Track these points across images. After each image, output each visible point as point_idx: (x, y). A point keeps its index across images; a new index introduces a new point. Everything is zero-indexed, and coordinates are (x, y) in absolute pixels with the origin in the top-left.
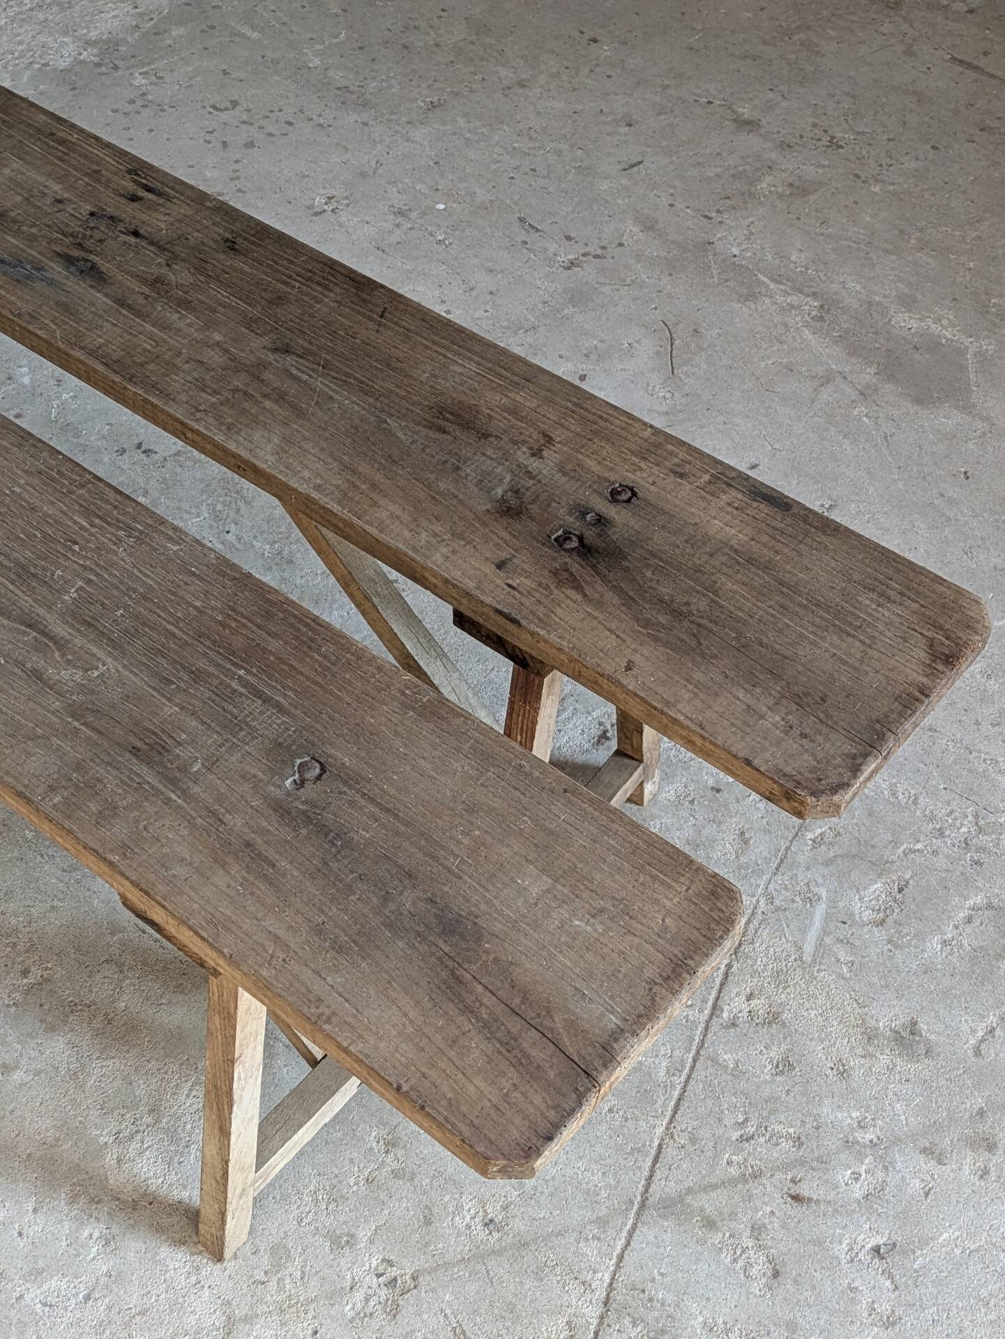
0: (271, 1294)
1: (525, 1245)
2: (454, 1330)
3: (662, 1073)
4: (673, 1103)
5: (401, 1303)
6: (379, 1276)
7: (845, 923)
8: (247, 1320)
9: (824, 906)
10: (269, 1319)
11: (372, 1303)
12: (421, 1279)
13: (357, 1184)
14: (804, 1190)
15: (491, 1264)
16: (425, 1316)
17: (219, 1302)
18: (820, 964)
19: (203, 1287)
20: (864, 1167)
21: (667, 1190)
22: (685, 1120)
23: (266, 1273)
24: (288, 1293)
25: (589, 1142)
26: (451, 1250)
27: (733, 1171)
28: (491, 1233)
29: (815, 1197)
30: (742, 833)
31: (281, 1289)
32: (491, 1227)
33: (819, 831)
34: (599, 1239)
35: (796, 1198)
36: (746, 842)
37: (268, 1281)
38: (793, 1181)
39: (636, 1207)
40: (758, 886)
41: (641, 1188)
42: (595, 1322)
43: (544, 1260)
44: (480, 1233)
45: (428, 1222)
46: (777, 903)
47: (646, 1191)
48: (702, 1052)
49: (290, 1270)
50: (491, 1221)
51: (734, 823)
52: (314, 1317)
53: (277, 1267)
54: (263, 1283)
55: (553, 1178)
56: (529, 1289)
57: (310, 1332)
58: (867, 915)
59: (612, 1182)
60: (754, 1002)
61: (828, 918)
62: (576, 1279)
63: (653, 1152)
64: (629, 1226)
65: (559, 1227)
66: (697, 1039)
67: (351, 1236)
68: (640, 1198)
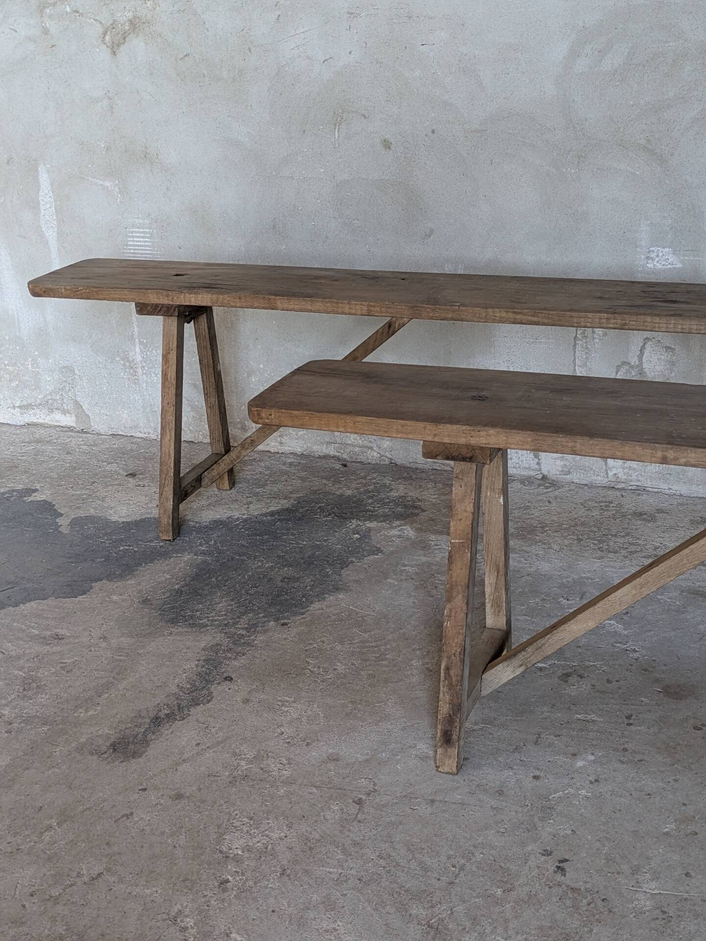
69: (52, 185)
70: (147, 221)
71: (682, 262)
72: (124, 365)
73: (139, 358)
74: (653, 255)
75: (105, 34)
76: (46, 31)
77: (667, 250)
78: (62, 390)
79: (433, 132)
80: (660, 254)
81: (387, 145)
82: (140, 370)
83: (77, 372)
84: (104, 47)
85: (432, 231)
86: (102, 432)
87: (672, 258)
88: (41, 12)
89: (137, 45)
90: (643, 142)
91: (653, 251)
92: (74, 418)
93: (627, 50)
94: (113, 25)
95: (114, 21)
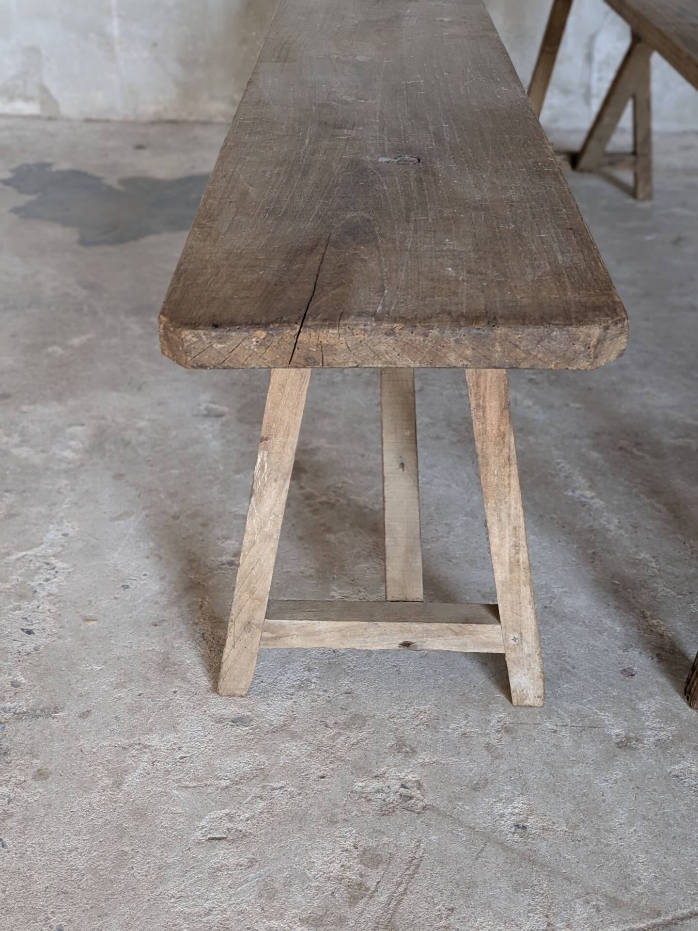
0: (324, 736)
1: (534, 862)
2: (414, 858)
5: (398, 812)
6: (403, 786)
8: (294, 736)
10: (305, 746)
11: (379, 796)
12: (428, 812)
13: (454, 730)
15: (491, 849)
16: (403, 833)
17: (290, 713)
19: (291, 699)
23: (336, 723)
24: (334, 744)
25: (668, 849)
26: (472, 816)
28: (514, 833)
31: (333, 738)
32: (519, 830)
34: (598, 911)
37: (331, 728)
39: (659, 920)
41: (679, 913)
43: (535, 882)
44: (507, 825)
45: (475, 788)
47: (682, 919)
49: (352, 735)
50: (524, 827)
52: (333, 769)
53: (347, 726)
54: (327, 727)
55: (607, 845)
56: (500, 888)
57: (320, 774)
59: (657, 889)
62: (547, 916)
65: (574, 876)
67: (414, 751)
68: (669, 918)
72: (99, 42)
73: (117, 32)
78: (26, 74)
82: (117, 46)
83: (43, 52)
86: (73, 117)
92: (37, 106)
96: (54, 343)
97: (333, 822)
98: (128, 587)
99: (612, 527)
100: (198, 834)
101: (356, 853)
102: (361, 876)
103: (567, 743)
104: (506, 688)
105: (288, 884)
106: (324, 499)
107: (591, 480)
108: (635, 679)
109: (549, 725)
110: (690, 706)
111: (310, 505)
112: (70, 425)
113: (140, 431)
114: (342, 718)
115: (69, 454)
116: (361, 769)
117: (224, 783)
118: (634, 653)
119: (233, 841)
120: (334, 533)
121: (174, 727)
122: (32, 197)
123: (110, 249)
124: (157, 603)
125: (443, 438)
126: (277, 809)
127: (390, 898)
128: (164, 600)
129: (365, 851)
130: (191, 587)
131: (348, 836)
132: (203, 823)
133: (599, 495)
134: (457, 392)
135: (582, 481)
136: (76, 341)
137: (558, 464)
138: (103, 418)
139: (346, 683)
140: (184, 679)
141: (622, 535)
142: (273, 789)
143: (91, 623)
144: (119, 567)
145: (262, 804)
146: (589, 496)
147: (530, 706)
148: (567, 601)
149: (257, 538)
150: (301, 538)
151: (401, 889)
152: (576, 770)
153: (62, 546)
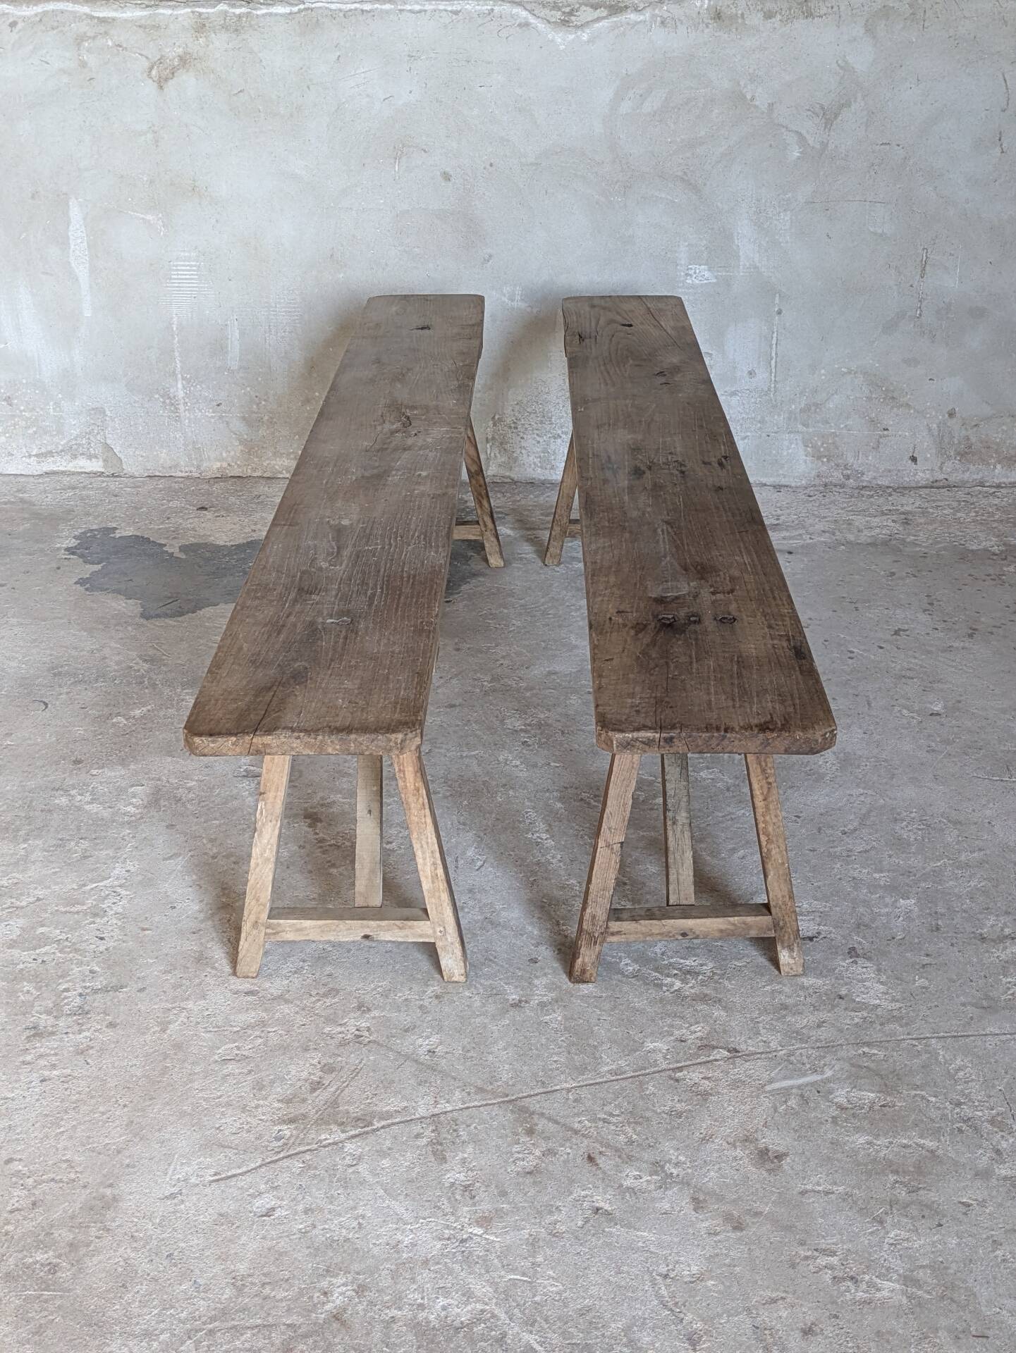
0: (308, 1002)
1: (435, 1070)
2: (357, 1069)
3: (606, 1069)
4: (591, 1082)
5: (351, 1044)
6: (357, 1030)
7: (818, 1092)
8: (287, 1001)
9: (819, 1078)
10: (294, 1007)
11: (340, 1035)
12: (372, 1044)
13: (400, 997)
14: (601, 1161)
15: (409, 1063)
16: (353, 1056)
17: (286, 988)
18: (773, 1095)
19: (288, 979)
20: (649, 1178)
21: (532, 1106)
22: (584, 1093)
23: (317, 994)
24: (314, 1006)
25: (525, 1062)
26: (400, 1046)
27: (576, 1126)
28: (426, 1055)
29: (601, 1166)
30: (823, 1022)
31: (314, 1003)
32: (430, 1053)
33: (876, 1052)
34: (469, 1094)
35: (590, 1159)
36: (819, 1026)
37: (314, 997)
38: (601, 1153)
39: (507, 1099)
40: (793, 1045)
41: (521, 1095)
42: (418, 1116)
43: (433, 1080)
44: (422, 1051)
45: (406, 1031)
46: (792, 1058)
47: (521, 1098)
48: (641, 1077)
49: (328, 1001)
50: (434, 1052)
51: (824, 1015)
52: (311, 1021)
53: (325, 995)
54: (311, 996)
55: (486, 1061)
56: (409, 1083)
57: (302, 1023)
58: (842, 1101)
59: (510, 1083)
60: (707, 1082)
61: (812, 1084)
62: (436, 1097)
63: (549, 1089)
64: (490, 1102)
65: (459, 1077)
66: (647, 1071)
67: (369, 1010)
68: (513, 1098)
69: (84, 219)
70: (193, 254)
71: (716, 278)
72: (164, 402)
73: (181, 394)
74: (691, 272)
75: (151, 69)
76: (83, 65)
77: (703, 267)
78: (90, 433)
79: (491, 165)
80: (697, 271)
81: (447, 177)
82: (181, 407)
83: (108, 413)
84: (151, 81)
85: (490, 256)
86: (137, 474)
87: (707, 274)
88: (79, 45)
89: (188, 82)
90: (680, 174)
91: (691, 269)
92: (101, 463)
93: (664, 95)
94: (161, 61)
95: (162, 57)
96: (118, 714)
97: (306, 1050)
98: (175, 907)
99: (554, 861)
100: (216, 1057)
101: (319, 1066)
102: (320, 1078)
103: (478, 1004)
104: (440, 971)
105: (272, 1082)
106: (332, 842)
107: (550, 825)
108: (537, 964)
109: (467, 994)
110: (570, 980)
111: (321, 847)
112: (132, 786)
113: (190, 789)
114: (322, 991)
115: (130, 809)
116: (330, 1020)
117: (235, 1029)
118: (542, 948)
119: (239, 1061)
120: (337, 868)
121: (204, 997)
122: (97, 567)
123: (170, 622)
124: (196, 918)
125: (439, 793)
126: (270, 1043)
127: (337, 1089)
128: (202, 916)
129: (324, 1066)
130: (222, 907)
131: (315, 1058)
132: (220, 1051)
133: (552, 837)
134: (459, 754)
135: (543, 826)
136: (137, 712)
137: (527, 813)
138: (159, 780)
139: (328, 969)
140: (212, 968)
141: (560, 867)
142: (269, 1032)
143: (147, 932)
144: (169, 894)
145: (260, 1041)
146: (544, 838)
147: (456, 982)
148: (504, 914)
149: (260, 861)
150: (310, 872)
151: (345, 1085)
152: (478, 1020)
153: (126, 879)
